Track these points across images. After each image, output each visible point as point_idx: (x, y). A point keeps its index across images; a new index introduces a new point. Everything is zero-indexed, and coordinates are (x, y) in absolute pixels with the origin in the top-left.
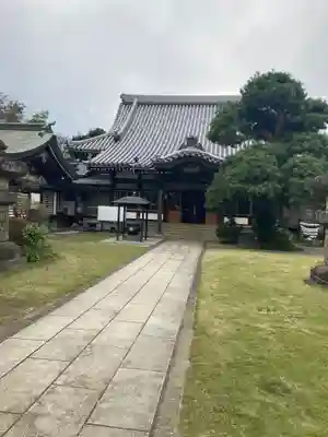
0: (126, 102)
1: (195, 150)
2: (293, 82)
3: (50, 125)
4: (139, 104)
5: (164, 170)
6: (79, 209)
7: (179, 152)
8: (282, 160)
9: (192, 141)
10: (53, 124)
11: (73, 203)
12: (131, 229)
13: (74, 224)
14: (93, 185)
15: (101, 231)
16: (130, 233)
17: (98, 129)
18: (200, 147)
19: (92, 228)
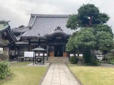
0: (33, 16)
1: (60, 31)
2: (96, 7)
3: (8, 22)
4: (37, 17)
5: (49, 38)
6: (17, 53)
7: (54, 32)
8: (95, 33)
9: (59, 28)
10: (9, 21)
11: (14, 51)
12: (39, 60)
13: (15, 59)
14: (22, 44)
15: (26, 61)
16: (38, 62)
17: (22, 25)
18: (62, 30)
19: (22, 60)
